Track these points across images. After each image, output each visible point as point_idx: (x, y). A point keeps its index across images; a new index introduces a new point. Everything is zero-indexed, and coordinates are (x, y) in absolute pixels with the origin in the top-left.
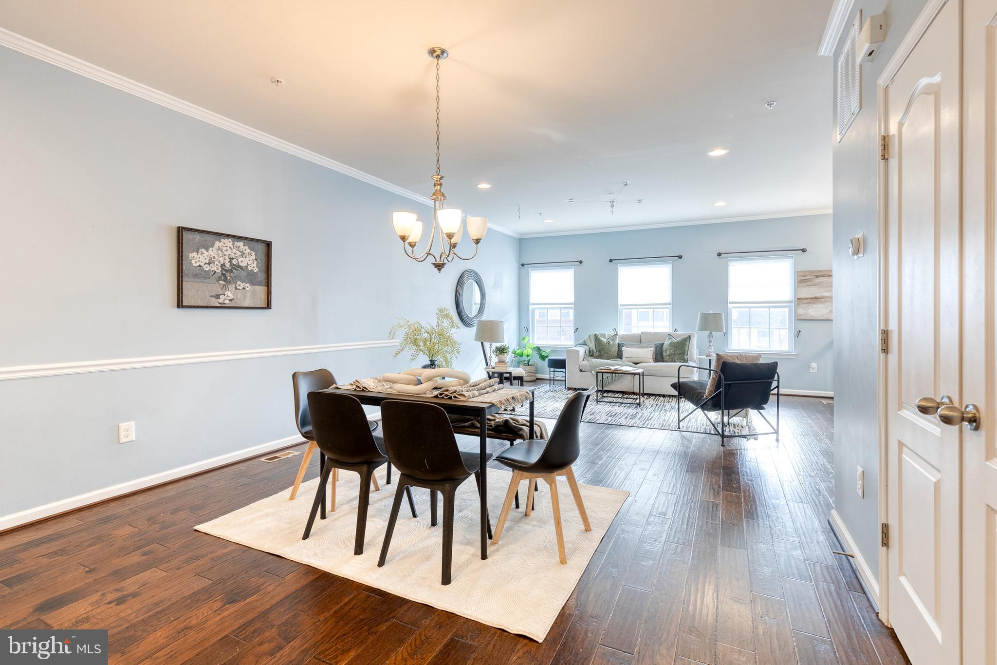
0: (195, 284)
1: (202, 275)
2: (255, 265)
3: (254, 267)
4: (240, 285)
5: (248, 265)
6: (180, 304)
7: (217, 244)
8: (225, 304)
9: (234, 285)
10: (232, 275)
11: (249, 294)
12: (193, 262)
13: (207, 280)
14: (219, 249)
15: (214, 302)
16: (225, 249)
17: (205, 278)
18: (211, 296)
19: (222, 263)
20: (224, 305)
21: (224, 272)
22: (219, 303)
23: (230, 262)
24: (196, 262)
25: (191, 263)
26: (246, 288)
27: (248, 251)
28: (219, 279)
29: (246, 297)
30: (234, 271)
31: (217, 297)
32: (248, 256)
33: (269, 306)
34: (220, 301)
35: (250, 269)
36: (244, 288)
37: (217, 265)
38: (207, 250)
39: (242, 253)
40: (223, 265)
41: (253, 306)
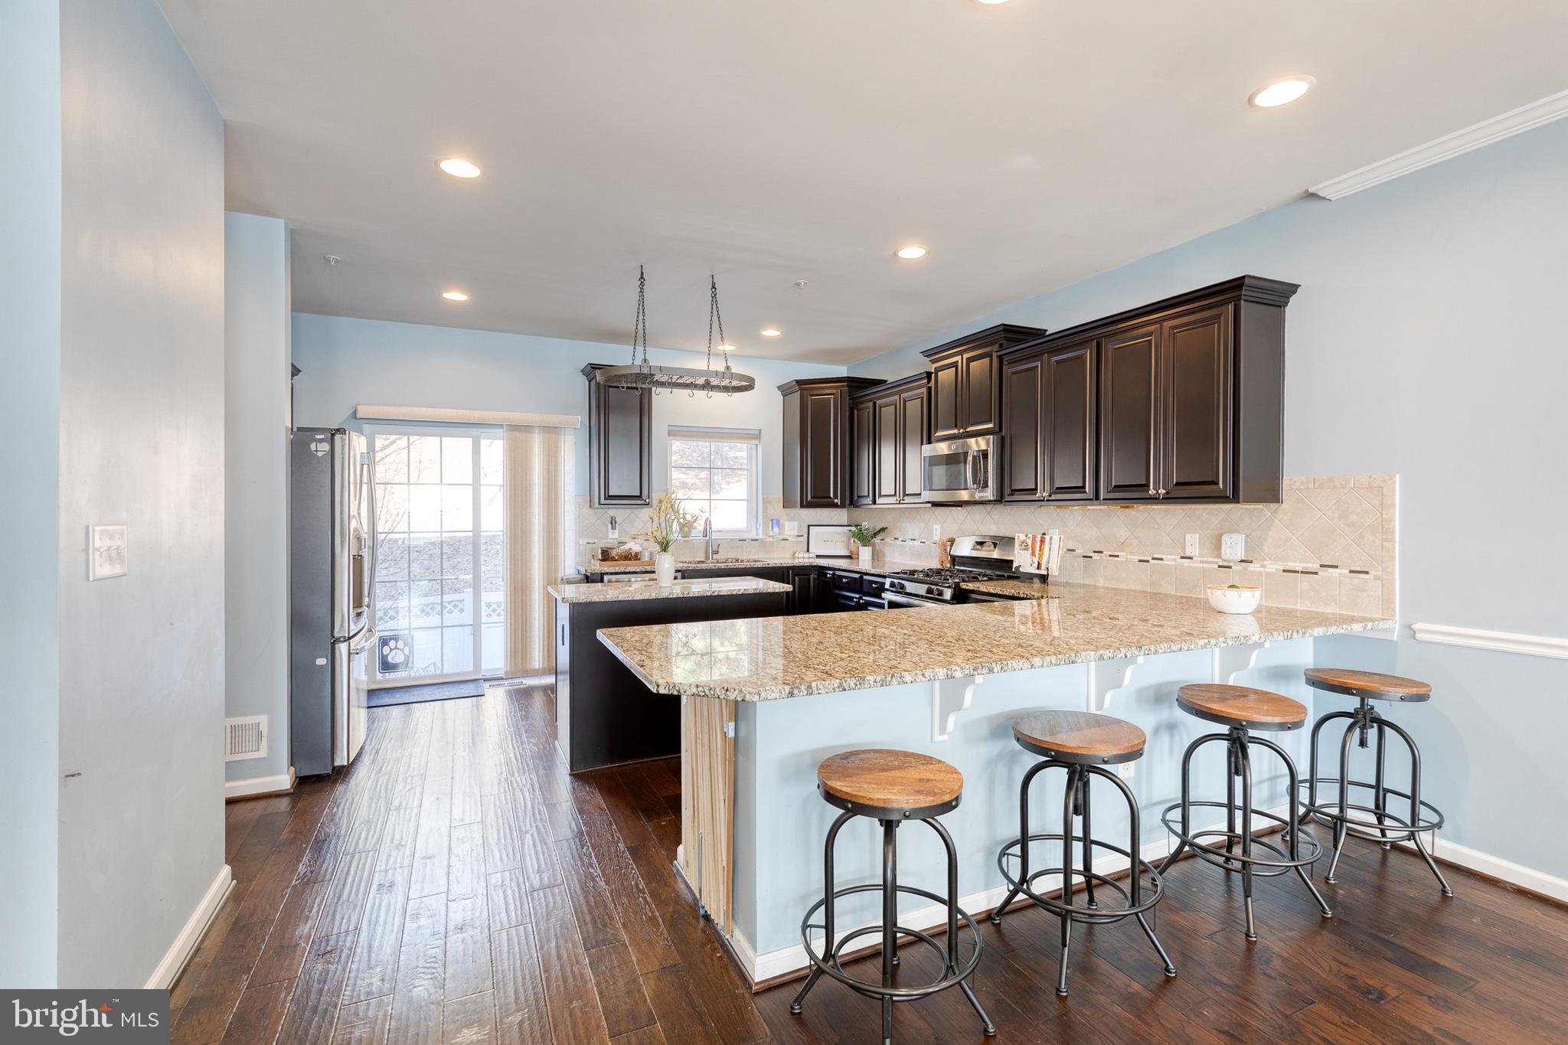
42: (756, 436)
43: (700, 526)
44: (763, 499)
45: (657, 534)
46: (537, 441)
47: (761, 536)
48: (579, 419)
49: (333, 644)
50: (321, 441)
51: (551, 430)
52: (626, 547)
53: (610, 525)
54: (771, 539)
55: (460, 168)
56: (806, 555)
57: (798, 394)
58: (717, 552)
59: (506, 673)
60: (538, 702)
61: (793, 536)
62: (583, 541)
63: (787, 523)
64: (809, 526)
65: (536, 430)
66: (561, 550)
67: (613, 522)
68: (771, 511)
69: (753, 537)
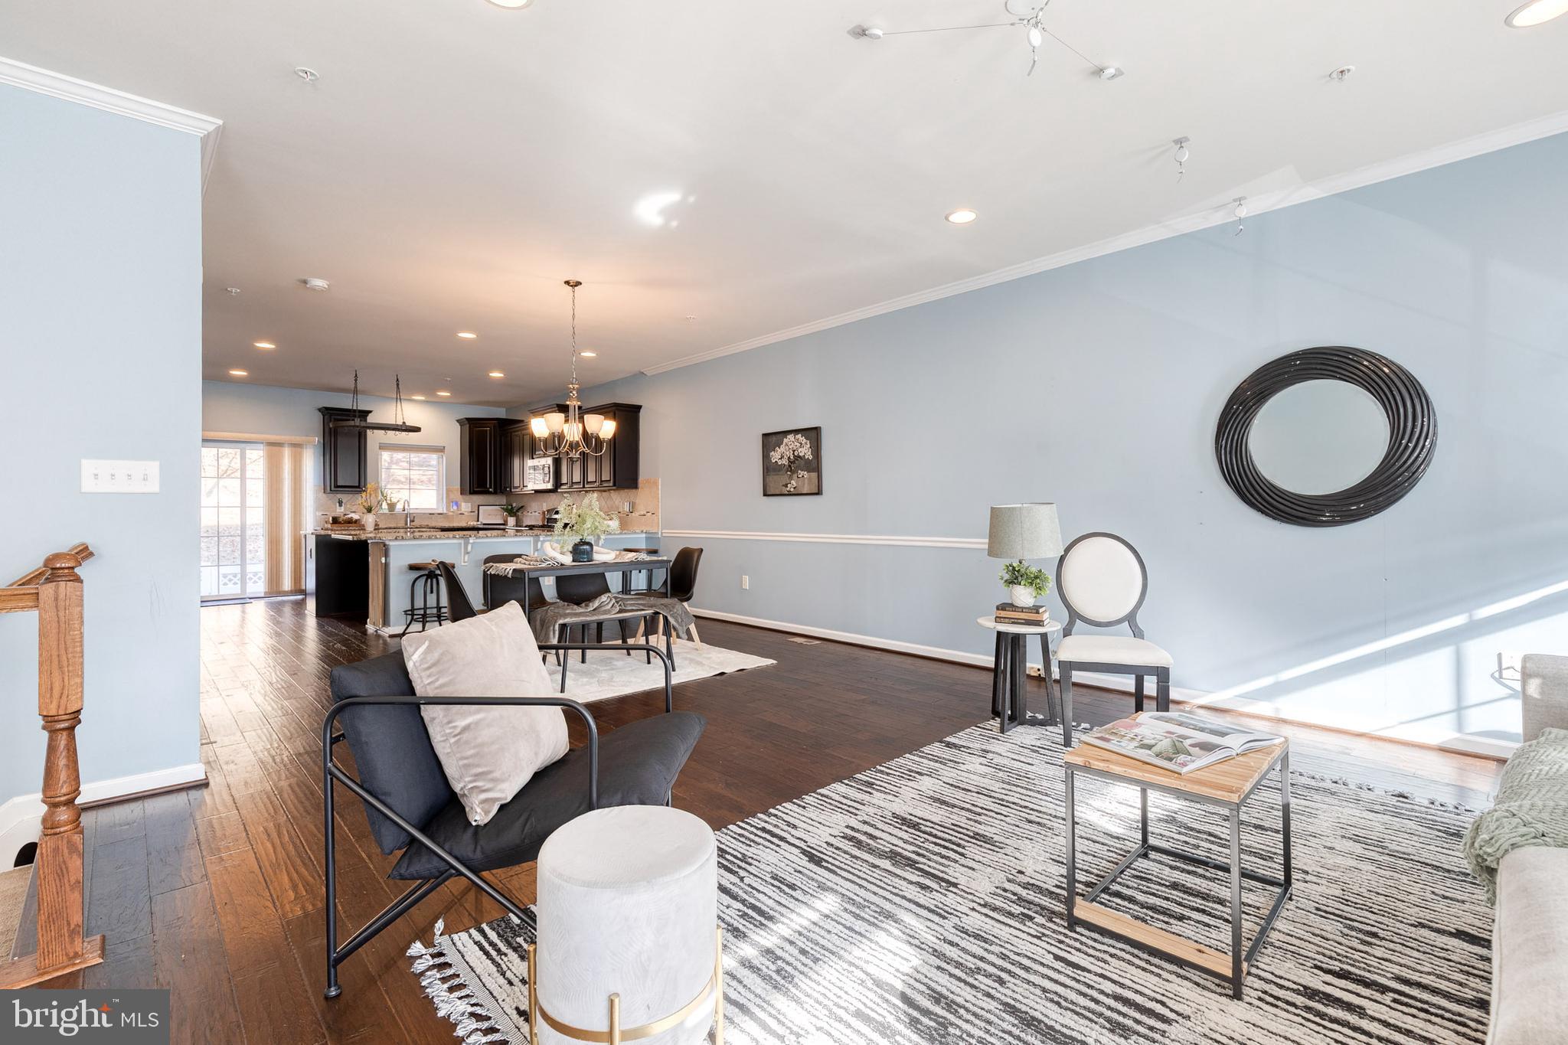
0: (774, 476)
1: (778, 468)
2: (810, 453)
3: (808, 455)
4: (800, 474)
5: (804, 453)
6: (765, 495)
7: (785, 440)
8: (790, 491)
9: (796, 474)
10: (795, 465)
11: (806, 480)
13: (780, 473)
14: (786, 445)
15: (784, 490)
16: (790, 443)
17: (779, 471)
18: (782, 486)
19: (788, 455)
20: (790, 493)
21: (790, 464)
22: (788, 492)
23: (793, 454)
24: (774, 459)
25: (771, 460)
27: (804, 440)
28: (787, 470)
29: (804, 484)
30: (796, 462)
31: (786, 486)
32: (804, 446)
33: (819, 493)
34: (788, 489)
35: (806, 457)
36: (803, 476)
37: (785, 458)
38: (779, 448)
39: (801, 444)
40: (789, 458)
41: (809, 492)
42: (440, 450)
43: (399, 507)
44: (447, 489)
45: (365, 504)
46: (287, 452)
47: (445, 512)
48: (317, 439)
51: (297, 446)
52: (349, 516)
53: (338, 504)
54: (452, 514)
55: (265, 345)
56: (475, 523)
57: (468, 426)
58: (413, 521)
59: (265, 593)
60: (288, 610)
61: (468, 512)
62: (319, 514)
63: (463, 504)
64: (479, 506)
65: (286, 445)
66: (303, 519)
67: (340, 503)
68: (452, 496)
69: (439, 512)
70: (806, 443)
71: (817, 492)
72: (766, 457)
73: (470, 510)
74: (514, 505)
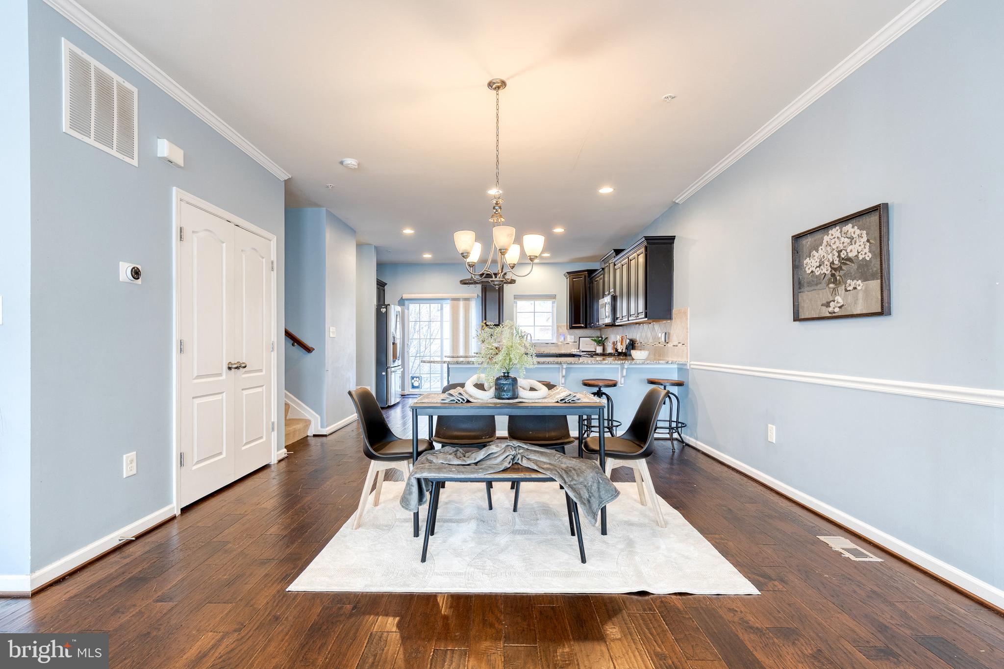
0: (809, 293)
1: (815, 281)
2: (867, 250)
3: (866, 254)
4: (850, 285)
5: (858, 253)
6: (797, 318)
7: (826, 238)
8: (834, 313)
9: (844, 286)
10: (842, 273)
11: (861, 295)
12: (807, 269)
13: (819, 287)
14: (828, 244)
15: (825, 312)
16: (833, 241)
17: (817, 284)
18: (822, 305)
19: (831, 260)
20: (834, 315)
21: (833, 272)
22: (830, 313)
23: (839, 256)
24: (809, 269)
25: (805, 271)
26: (857, 287)
27: (858, 232)
28: (829, 282)
29: (857, 299)
30: (844, 267)
31: (827, 305)
32: (858, 241)
33: (883, 311)
34: (831, 309)
35: (861, 257)
36: (855, 288)
37: (827, 265)
38: (817, 251)
39: (852, 238)
40: (832, 263)
41: (865, 312)
42: (552, 297)
44: (558, 325)
46: (461, 304)
47: (556, 342)
48: (476, 295)
49: (387, 369)
50: (384, 308)
51: (467, 300)
54: (561, 343)
57: (569, 278)
61: (572, 342)
63: (568, 336)
64: (578, 338)
65: (461, 300)
68: (561, 331)
69: (552, 342)
70: (860, 236)
71: (880, 310)
72: (797, 266)
73: (573, 341)
74: (603, 336)
